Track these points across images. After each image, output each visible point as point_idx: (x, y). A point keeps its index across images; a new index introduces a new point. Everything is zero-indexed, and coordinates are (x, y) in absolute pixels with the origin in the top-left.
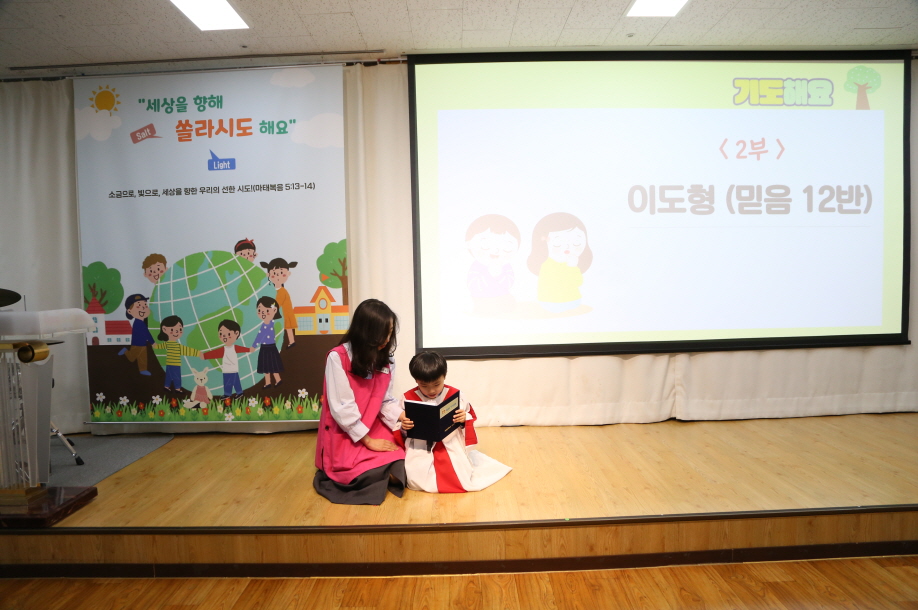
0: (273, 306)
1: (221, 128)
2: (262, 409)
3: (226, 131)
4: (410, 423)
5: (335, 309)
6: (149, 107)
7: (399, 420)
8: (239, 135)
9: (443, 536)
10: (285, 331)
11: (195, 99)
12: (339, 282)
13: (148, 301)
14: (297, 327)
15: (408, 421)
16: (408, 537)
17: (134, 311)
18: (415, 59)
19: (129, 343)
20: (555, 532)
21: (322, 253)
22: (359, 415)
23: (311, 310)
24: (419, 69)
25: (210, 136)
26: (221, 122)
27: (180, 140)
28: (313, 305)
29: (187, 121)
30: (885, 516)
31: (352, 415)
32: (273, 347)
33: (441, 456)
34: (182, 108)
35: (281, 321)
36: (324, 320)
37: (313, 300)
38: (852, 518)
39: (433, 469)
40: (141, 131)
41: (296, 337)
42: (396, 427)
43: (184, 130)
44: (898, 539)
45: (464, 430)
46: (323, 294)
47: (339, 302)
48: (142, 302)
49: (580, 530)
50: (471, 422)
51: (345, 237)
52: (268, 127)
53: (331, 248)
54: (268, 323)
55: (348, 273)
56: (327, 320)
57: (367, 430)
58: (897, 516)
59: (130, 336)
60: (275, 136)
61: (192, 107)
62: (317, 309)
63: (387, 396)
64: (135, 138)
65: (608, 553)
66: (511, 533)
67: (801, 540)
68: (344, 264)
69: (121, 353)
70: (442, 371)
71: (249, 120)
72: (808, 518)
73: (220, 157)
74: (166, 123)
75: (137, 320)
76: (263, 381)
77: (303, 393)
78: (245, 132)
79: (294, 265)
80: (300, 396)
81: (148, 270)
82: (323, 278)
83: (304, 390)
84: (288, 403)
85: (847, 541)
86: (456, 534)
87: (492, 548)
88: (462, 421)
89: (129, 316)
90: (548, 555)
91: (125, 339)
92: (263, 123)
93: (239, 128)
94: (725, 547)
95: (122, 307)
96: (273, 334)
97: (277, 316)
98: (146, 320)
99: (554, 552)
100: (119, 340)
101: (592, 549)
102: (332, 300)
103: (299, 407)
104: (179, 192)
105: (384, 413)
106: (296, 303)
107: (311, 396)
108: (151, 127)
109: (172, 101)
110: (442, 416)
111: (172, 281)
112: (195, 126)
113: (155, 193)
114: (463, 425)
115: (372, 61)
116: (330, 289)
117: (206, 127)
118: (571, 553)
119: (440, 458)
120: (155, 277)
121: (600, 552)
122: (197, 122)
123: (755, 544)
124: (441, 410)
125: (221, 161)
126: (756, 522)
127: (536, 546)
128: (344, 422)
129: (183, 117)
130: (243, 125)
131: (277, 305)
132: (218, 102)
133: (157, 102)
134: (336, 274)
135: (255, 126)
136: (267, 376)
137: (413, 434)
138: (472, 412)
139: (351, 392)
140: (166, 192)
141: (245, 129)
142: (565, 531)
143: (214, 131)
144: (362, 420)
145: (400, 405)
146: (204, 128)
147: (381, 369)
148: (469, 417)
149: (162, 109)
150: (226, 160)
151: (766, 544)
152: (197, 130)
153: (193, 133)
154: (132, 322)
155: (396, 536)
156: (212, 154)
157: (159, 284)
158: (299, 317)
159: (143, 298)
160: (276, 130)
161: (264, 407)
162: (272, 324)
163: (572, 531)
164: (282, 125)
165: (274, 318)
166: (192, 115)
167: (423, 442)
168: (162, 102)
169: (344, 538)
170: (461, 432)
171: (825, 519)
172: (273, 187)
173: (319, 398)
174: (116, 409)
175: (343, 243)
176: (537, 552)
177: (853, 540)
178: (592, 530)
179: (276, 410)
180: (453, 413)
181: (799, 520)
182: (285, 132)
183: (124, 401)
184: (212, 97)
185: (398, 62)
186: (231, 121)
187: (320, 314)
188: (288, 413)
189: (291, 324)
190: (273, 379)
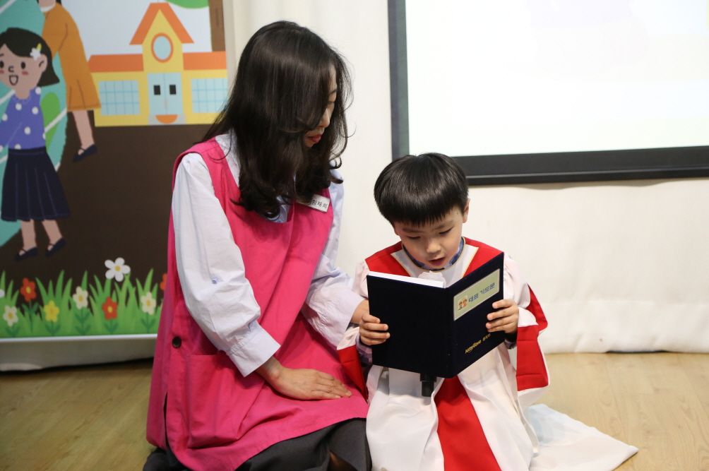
0: (36, 53)
2: (14, 310)
4: (379, 329)
5: (193, 62)
7: (352, 324)
10: (70, 116)
14: (98, 105)
15: (376, 323)
22: (256, 310)
23: (132, 63)
28: (137, 49)
31: (237, 309)
32: (40, 154)
33: (455, 412)
35: (59, 90)
36: (165, 90)
37: (138, 38)
39: (436, 442)
41: (98, 132)
42: (345, 339)
45: (513, 352)
46: (160, 23)
47: (202, 42)
50: (532, 333)
54: (25, 95)
56: (173, 90)
57: (275, 347)
62: (148, 61)
63: (325, 265)
70: (456, 200)
76: (18, 239)
77: (117, 269)
80: (109, 275)
83: (120, 261)
84: (82, 293)
88: (508, 328)
96: (38, 123)
97: (48, 78)
102: (185, 38)
103: (109, 302)
105: (316, 306)
107: (137, 276)
110: (458, 313)
114: (512, 337)
116: (179, 10)
119: (451, 418)
124: (458, 299)
128: (220, 326)
131: (46, 51)
136: (28, 229)
137: (386, 355)
138: (534, 307)
139: (236, 252)
144: (262, 320)
145: (357, 286)
147: (310, 199)
148: (527, 319)
158: (102, 82)
161: (21, 303)
162: (34, 99)
165: (41, 84)
167: (413, 377)
170: (506, 358)
173: (157, 279)
179: (51, 310)
180: (487, 307)
187: (154, 73)
188: (81, 318)
189: (84, 98)
190: (41, 235)
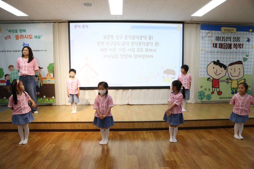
0: (38, 77)
1: (26, 37)
3: (27, 38)
5: (51, 78)
6: (9, 31)
8: (30, 39)
9: (59, 124)
10: (41, 83)
11: (20, 30)
12: (52, 72)
13: (10, 76)
16: (52, 124)
17: (7, 78)
18: (70, 22)
19: (6, 85)
20: (81, 124)
21: (48, 66)
24: (71, 24)
25: (23, 39)
26: (25, 35)
27: (16, 39)
29: (18, 35)
30: (149, 123)
32: (38, 86)
34: (17, 32)
35: (40, 80)
37: (47, 76)
38: (142, 123)
40: (7, 37)
41: (43, 84)
43: (17, 37)
44: (152, 128)
46: (49, 75)
48: (8, 76)
49: (86, 124)
51: (53, 62)
52: (36, 37)
53: (50, 65)
55: (54, 70)
56: (50, 81)
58: (152, 123)
59: (6, 83)
60: (38, 39)
61: (19, 32)
62: (47, 78)
64: (6, 38)
65: (91, 129)
66: (72, 124)
67: (131, 127)
68: (53, 68)
69: (4, 87)
71: (32, 35)
72: (133, 123)
73: (25, 43)
74: (13, 35)
75: (7, 80)
77: (45, 97)
78: (31, 38)
79: (42, 68)
81: (10, 69)
82: (49, 71)
84: (41, 99)
85: (141, 128)
86: (61, 124)
87: (68, 127)
89: (6, 79)
90: (79, 129)
91: (5, 84)
92: (35, 36)
93: (30, 37)
94: (115, 128)
95: (4, 77)
96: (38, 83)
97: (39, 79)
98: (9, 80)
99: (81, 128)
100: (3, 84)
101: (88, 128)
102: (51, 76)
103: (44, 100)
104: (16, 51)
106: (43, 77)
107: (46, 97)
108: (9, 36)
109: (14, 30)
111: (15, 71)
112: (20, 36)
113: (11, 51)
115: (61, 22)
116: (50, 74)
117: (22, 36)
118: (84, 128)
120: (11, 70)
121: (90, 128)
122: (20, 35)
123: (122, 128)
125: (26, 44)
126: (122, 123)
127: (77, 127)
129: (17, 34)
130: (31, 36)
132: (25, 31)
133: (11, 30)
134: (51, 70)
135: (33, 37)
140: (13, 51)
141: (31, 37)
142: (83, 124)
143: (24, 38)
146: (22, 37)
149: (12, 32)
150: (27, 44)
151: (124, 128)
152: (20, 37)
153: (19, 38)
154: (6, 80)
155: (50, 124)
156: (24, 43)
157: (12, 72)
158: (43, 80)
159: (8, 75)
160: (38, 38)
162: (37, 81)
163: (84, 124)
164: (39, 37)
166: (19, 34)
168: (12, 30)
169: (39, 124)
171: (136, 123)
172: (37, 51)
173: (48, 98)
174: (3, 100)
175: (53, 63)
176: (77, 128)
177: (142, 128)
178: (88, 124)
179: (39, 100)
181: (131, 123)
182: (40, 38)
183: (5, 98)
184: (23, 30)
185: (66, 22)
186: (28, 35)
188: (41, 101)
189: (42, 81)
190: (38, 93)
